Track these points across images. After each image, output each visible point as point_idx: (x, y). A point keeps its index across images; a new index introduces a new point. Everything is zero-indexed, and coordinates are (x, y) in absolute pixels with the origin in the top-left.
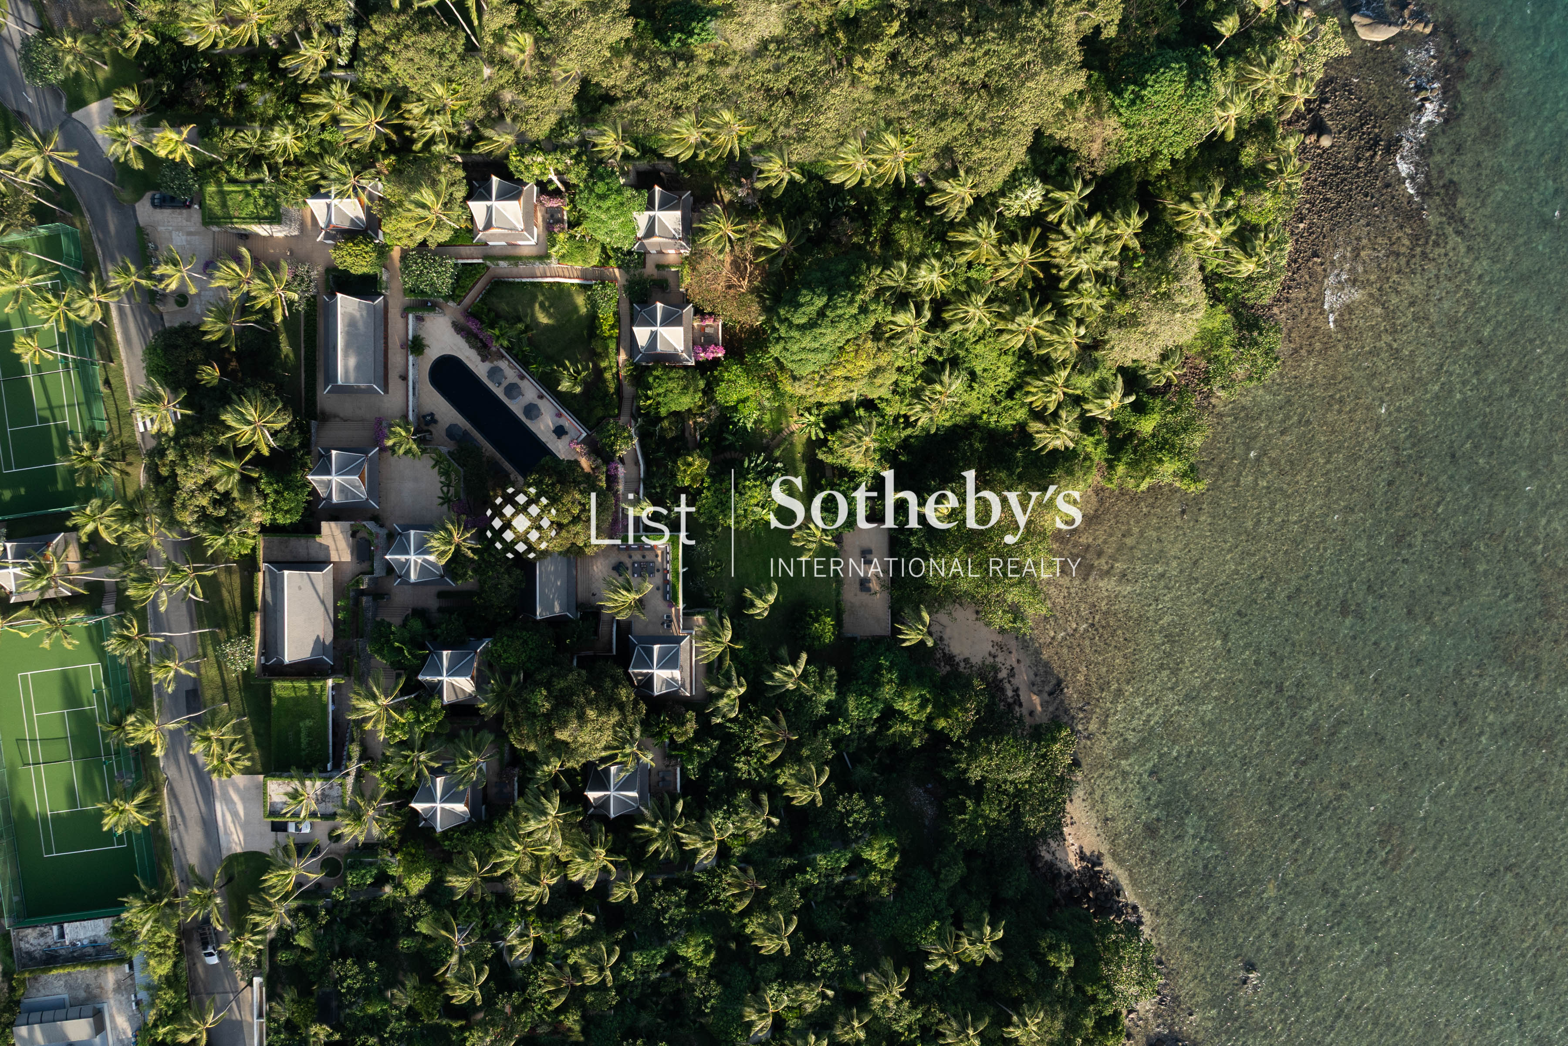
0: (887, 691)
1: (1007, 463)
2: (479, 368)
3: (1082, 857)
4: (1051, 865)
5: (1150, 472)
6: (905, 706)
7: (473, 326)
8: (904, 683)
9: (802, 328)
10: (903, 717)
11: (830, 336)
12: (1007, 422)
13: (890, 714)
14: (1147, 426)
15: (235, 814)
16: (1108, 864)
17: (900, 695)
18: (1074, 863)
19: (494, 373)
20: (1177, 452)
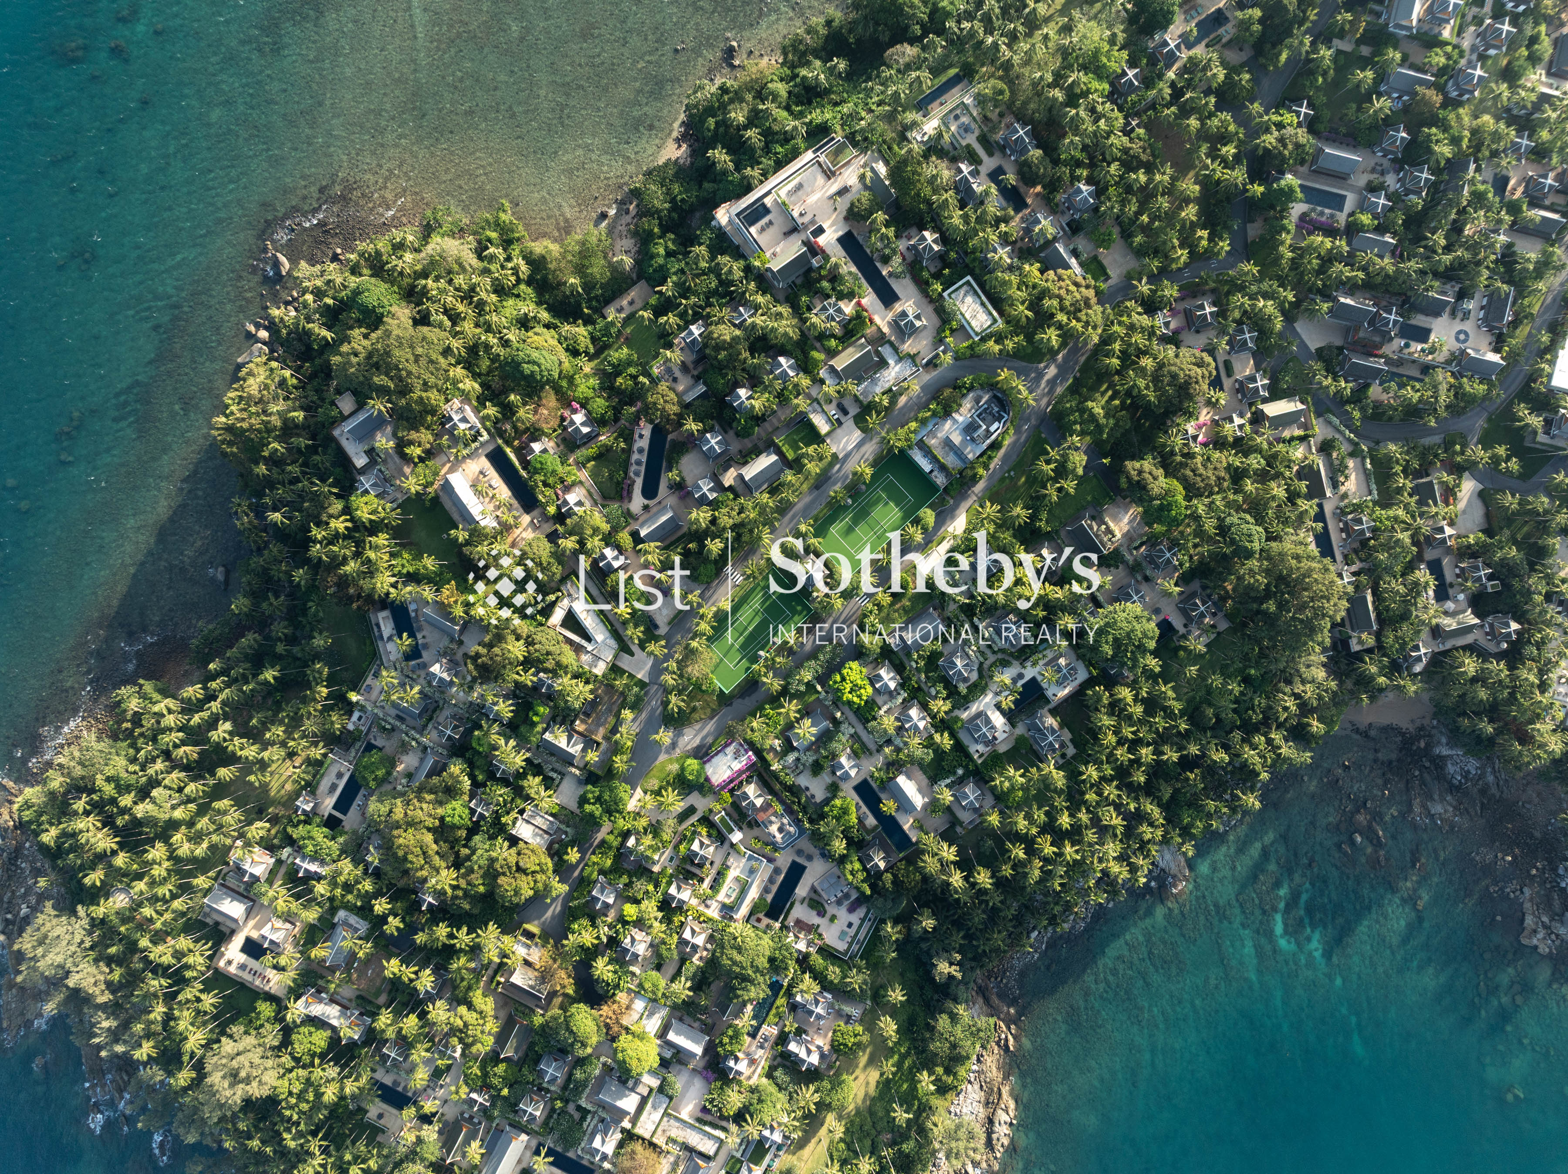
0: (661, 261)
1: (545, 279)
2: (639, 483)
3: (680, 146)
4: (691, 156)
5: (511, 223)
6: (662, 251)
7: (625, 493)
8: (653, 256)
9: (539, 366)
10: (666, 247)
11: (535, 355)
12: (529, 290)
13: (669, 254)
14: (494, 235)
15: (847, 442)
16: (675, 134)
17: (658, 255)
18: (684, 146)
19: (637, 474)
20: (497, 218)
